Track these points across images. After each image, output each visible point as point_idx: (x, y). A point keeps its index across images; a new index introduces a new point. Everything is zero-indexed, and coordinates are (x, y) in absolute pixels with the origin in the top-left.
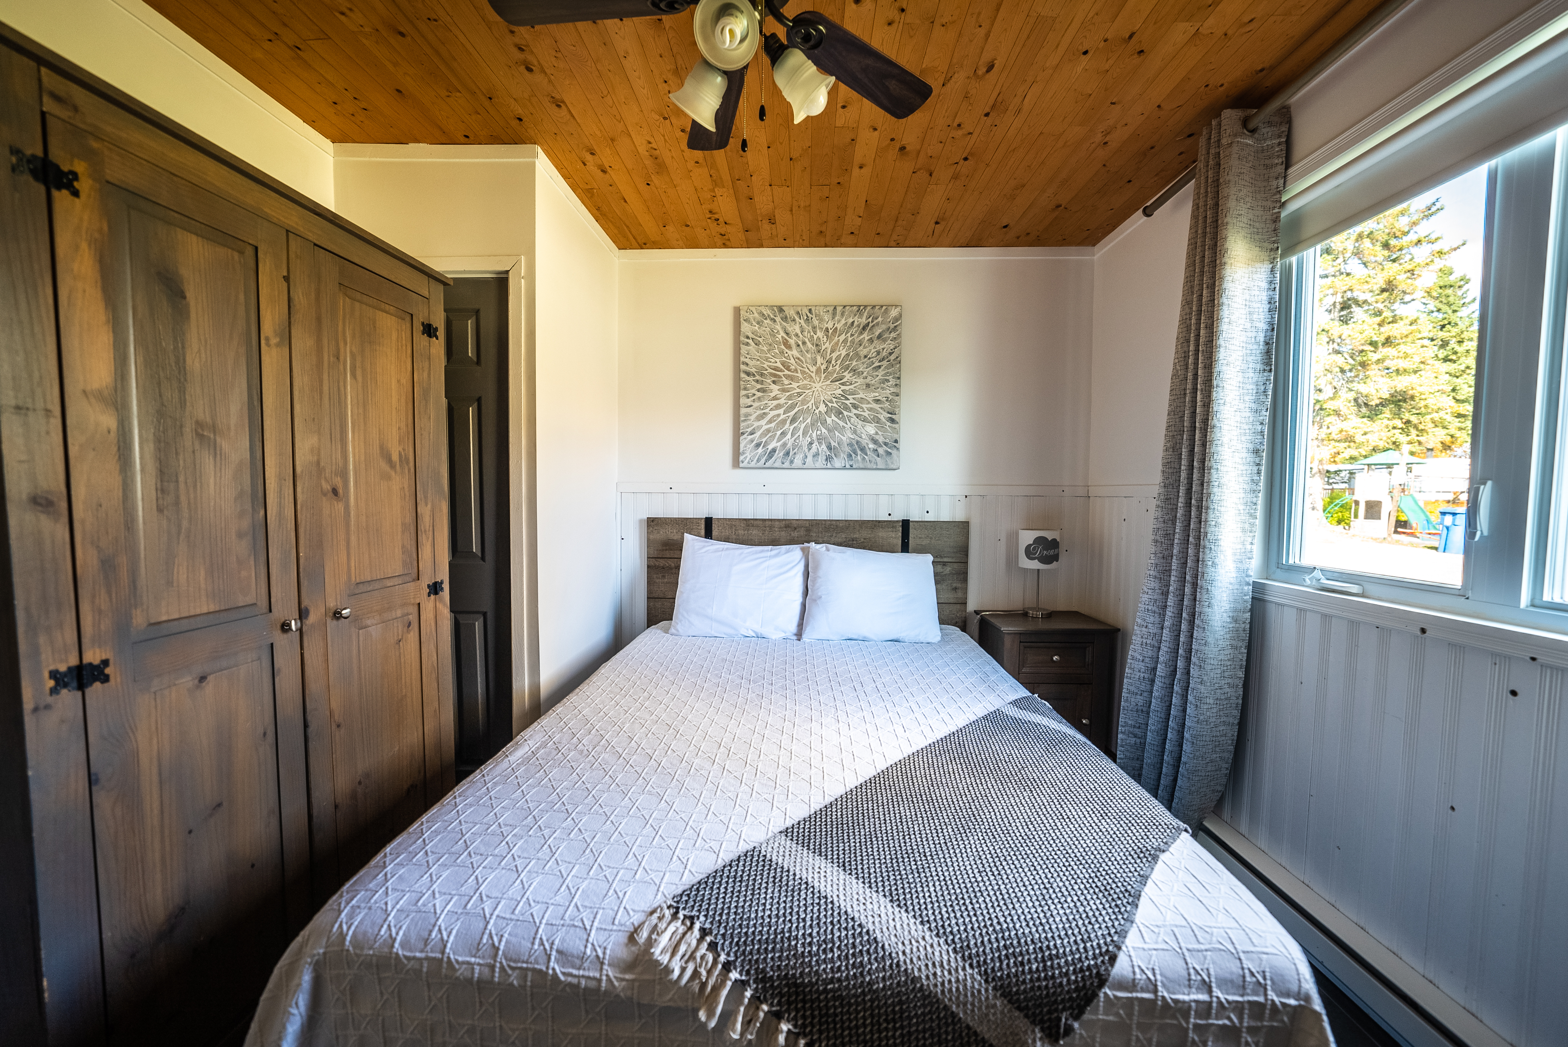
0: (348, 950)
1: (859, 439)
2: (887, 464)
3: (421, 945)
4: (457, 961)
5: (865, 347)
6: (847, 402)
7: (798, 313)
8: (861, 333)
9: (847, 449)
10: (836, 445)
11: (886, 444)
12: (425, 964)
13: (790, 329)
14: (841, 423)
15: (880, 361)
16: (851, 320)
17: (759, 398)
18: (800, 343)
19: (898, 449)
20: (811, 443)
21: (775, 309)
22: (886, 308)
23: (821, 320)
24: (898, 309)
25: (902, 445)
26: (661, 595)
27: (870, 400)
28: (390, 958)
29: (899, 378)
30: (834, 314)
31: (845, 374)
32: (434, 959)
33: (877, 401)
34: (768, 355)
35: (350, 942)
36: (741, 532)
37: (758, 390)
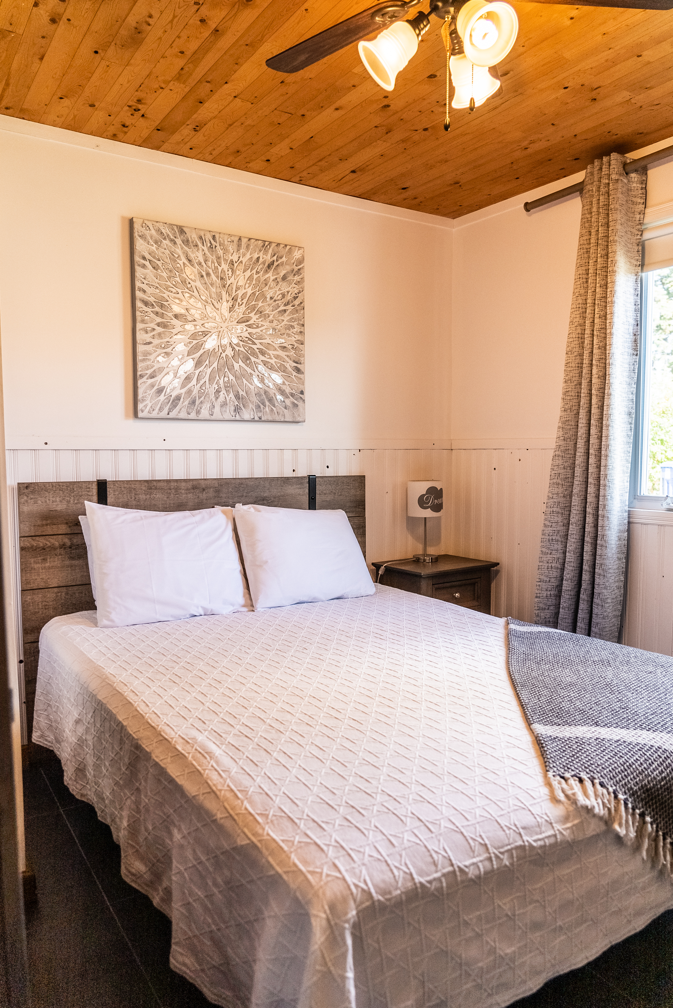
0: (379, 900)
1: (266, 388)
2: (293, 417)
3: (433, 868)
4: (466, 866)
5: (270, 288)
6: (254, 347)
7: (201, 238)
8: (266, 272)
9: (255, 399)
10: (244, 394)
11: (292, 395)
12: (443, 880)
13: (192, 256)
14: (249, 370)
15: (285, 305)
16: (256, 256)
17: (159, 334)
18: (204, 274)
19: (304, 401)
20: (218, 392)
21: (175, 228)
22: (290, 248)
23: (225, 250)
24: (301, 251)
25: (306, 396)
26: (42, 585)
27: (276, 346)
28: (416, 888)
29: (303, 325)
30: (239, 246)
31: (252, 315)
32: (449, 873)
33: (284, 348)
34: (169, 283)
35: (376, 892)
36: (143, 497)
37: (158, 325)
